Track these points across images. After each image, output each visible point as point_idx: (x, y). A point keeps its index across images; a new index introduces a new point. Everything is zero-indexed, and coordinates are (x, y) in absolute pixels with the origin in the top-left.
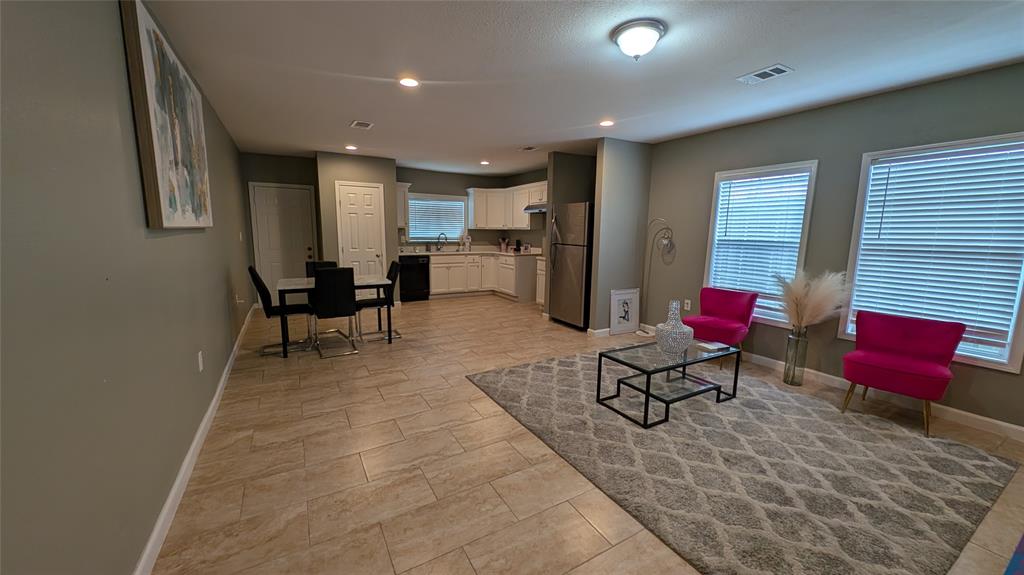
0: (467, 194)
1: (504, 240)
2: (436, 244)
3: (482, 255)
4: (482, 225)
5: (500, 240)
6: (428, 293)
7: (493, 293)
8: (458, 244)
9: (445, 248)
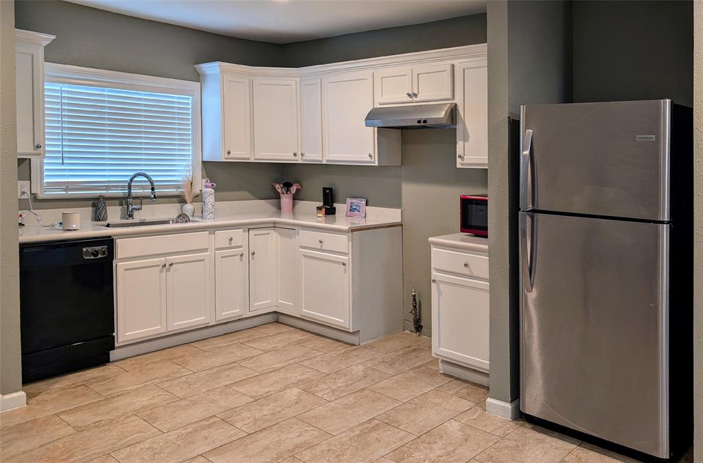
0: (198, 77)
1: (288, 186)
2: (124, 201)
3: (249, 227)
4: (241, 153)
5: (278, 187)
6: (110, 344)
7: (277, 318)
8: (181, 200)
9: (147, 212)
